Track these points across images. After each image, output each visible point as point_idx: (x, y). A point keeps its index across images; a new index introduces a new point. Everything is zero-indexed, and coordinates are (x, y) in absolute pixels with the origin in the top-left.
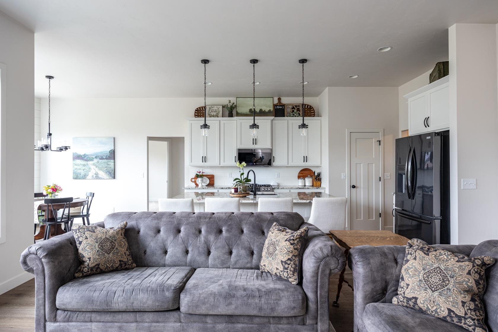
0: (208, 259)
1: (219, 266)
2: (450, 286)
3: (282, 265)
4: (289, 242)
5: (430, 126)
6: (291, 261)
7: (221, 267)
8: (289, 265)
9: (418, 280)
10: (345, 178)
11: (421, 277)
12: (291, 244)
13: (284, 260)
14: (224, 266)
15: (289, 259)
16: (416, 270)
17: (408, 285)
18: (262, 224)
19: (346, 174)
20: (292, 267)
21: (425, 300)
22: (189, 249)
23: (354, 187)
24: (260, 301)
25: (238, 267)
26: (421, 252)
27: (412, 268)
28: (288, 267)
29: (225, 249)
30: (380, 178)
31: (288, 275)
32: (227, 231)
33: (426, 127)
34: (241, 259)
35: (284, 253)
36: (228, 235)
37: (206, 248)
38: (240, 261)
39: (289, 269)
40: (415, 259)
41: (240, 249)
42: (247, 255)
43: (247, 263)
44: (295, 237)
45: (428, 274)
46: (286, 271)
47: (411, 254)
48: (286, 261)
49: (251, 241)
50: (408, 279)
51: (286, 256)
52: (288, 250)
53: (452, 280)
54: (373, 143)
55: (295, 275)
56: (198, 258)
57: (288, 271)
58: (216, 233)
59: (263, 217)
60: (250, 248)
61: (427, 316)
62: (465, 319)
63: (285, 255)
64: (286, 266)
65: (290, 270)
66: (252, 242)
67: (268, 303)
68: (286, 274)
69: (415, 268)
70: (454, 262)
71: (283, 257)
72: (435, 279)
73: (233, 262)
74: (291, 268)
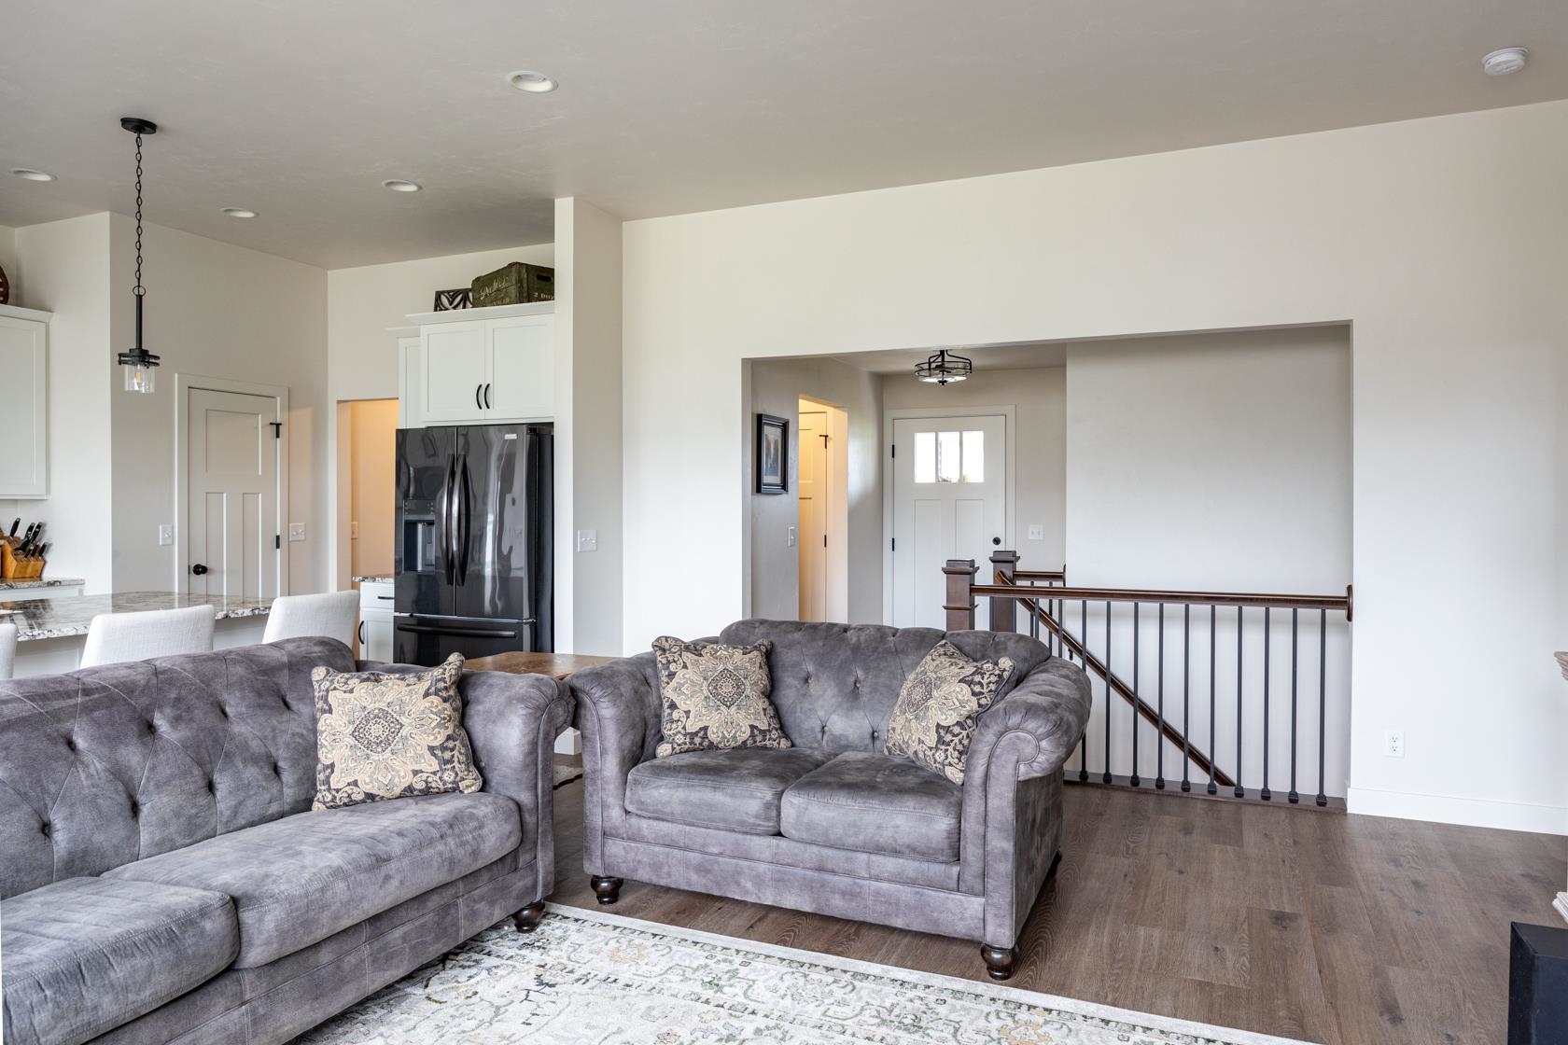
0: (136, 832)
1: (179, 840)
2: (748, 692)
3: (433, 758)
4: (438, 695)
5: (491, 407)
6: (455, 740)
7: (188, 841)
8: (452, 750)
9: (703, 698)
10: (169, 541)
11: (706, 693)
12: (445, 700)
13: (438, 744)
14: (198, 836)
15: (449, 738)
16: (693, 684)
17: (688, 713)
18: (276, 680)
19: (173, 528)
20: (461, 754)
21: (720, 726)
22: (52, 817)
23: (200, 570)
24: (446, 844)
25: (243, 822)
26: (689, 655)
27: (686, 683)
28: (453, 756)
29: (193, 779)
30: (278, 537)
31: (457, 774)
32: (176, 721)
33: (480, 408)
34: (249, 797)
35: (432, 725)
36: (189, 733)
37: (124, 795)
38: (249, 803)
39: (456, 759)
40: (685, 667)
41: (240, 765)
42: (267, 778)
43: (270, 802)
44: (448, 680)
45: (714, 684)
46: (449, 766)
47: (675, 661)
48: (443, 744)
49: (266, 733)
50: (685, 703)
51: (439, 732)
52: (442, 716)
53: (747, 682)
54: (257, 428)
55: (471, 769)
56: (99, 838)
57: (454, 767)
58: (141, 735)
59: (267, 659)
60: (269, 756)
61: (722, 751)
62: (770, 731)
63: (436, 730)
64: (447, 755)
65: (459, 762)
66: (270, 737)
67: (463, 844)
68: (449, 777)
69: (692, 681)
70: (741, 656)
71: (432, 737)
72: (727, 688)
73: (228, 812)
74: (460, 757)
